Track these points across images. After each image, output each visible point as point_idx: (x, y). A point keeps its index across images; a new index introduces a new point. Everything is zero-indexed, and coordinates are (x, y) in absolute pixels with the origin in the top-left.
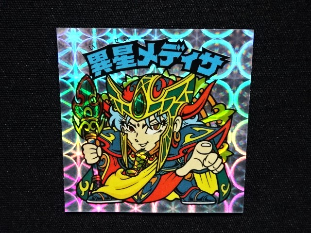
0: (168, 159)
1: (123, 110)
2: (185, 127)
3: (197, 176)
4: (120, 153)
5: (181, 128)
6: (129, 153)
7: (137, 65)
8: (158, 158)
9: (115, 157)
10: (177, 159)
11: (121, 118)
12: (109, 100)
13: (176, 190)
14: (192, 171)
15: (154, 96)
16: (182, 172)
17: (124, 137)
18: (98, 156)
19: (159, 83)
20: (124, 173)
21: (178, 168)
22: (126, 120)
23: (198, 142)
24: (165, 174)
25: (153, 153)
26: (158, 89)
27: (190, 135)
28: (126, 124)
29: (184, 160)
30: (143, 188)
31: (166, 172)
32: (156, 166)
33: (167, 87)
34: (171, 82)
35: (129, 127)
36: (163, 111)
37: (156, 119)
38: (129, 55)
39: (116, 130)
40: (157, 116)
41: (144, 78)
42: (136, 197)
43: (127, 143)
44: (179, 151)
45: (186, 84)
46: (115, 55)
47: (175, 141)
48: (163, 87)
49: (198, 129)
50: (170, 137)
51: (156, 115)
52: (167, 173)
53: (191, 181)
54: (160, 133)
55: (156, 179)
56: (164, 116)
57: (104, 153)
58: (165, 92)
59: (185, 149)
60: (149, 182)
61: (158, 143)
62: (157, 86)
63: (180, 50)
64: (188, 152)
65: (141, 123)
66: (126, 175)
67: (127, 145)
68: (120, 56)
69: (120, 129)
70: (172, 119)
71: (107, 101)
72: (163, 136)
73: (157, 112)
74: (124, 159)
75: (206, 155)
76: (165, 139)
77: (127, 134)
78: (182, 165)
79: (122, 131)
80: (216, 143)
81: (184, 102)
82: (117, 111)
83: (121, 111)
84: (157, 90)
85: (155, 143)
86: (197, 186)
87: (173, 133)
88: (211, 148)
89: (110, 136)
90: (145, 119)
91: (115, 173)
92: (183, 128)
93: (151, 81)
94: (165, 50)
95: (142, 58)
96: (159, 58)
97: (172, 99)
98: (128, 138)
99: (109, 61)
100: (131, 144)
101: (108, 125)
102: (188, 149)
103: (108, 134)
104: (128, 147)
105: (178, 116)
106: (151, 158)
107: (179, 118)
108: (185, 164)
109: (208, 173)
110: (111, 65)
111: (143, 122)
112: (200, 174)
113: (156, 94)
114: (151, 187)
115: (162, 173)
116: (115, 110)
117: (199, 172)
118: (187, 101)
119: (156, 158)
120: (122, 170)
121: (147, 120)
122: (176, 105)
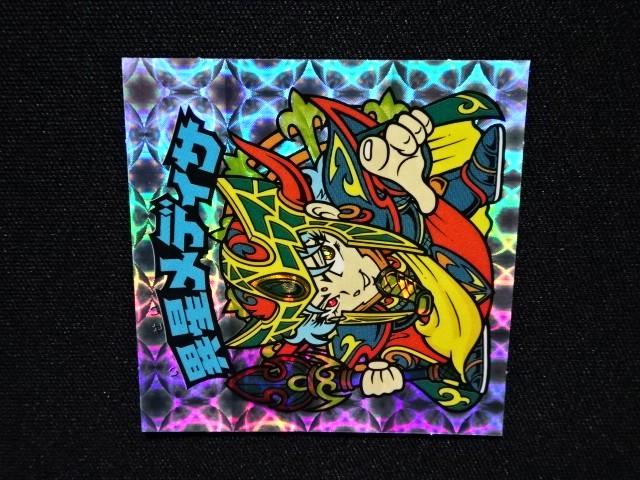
0: (398, 230)
1: (294, 319)
2: (328, 196)
3: (437, 169)
4: (383, 327)
5: (332, 204)
6: (383, 310)
7: (203, 291)
8: (395, 251)
9: (390, 336)
10: (399, 212)
11: (311, 322)
12: (275, 344)
13: (467, 214)
14: (426, 178)
15: (265, 258)
16: (426, 201)
17: (350, 317)
18: (388, 368)
19: (238, 249)
20: (425, 319)
21: (419, 210)
22: (314, 313)
23: (362, 168)
24: (430, 236)
25: (384, 262)
26: (250, 250)
27: (346, 184)
28: (321, 314)
29: (400, 197)
30: (459, 282)
31: (427, 236)
32: (411, 256)
33: (245, 233)
34: (236, 225)
35: (328, 308)
36: (295, 241)
37: (312, 255)
38: (185, 306)
39: (335, 333)
40: (306, 252)
41: (228, 278)
42: (478, 297)
43: (361, 312)
44: (381, 208)
45: (238, 195)
46: (186, 332)
47: (358, 217)
48: (245, 241)
49: (333, 169)
50: (351, 227)
51: (303, 255)
52: (429, 234)
53: (448, 181)
54: (342, 246)
55: (440, 256)
56: (305, 238)
57: (382, 357)
58: (256, 236)
59: (377, 194)
60: (446, 270)
61: (363, 251)
62: (244, 252)
63: (172, 208)
64: (384, 189)
65: (320, 284)
66: (429, 316)
67: (366, 312)
68: (189, 323)
69: (333, 325)
70: (311, 223)
71: (277, 348)
72: (348, 241)
73: (298, 252)
74: (394, 318)
75: (391, 149)
76: (354, 237)
77: (343, 312)
78: (412, 200)
79: (337, 322)
80: (364, 129)
81: (276, 197)
82: (296, 330)
83: (296, 322)
84: (252, 252)
85: (363, 256)
86: (461, 168)
87: (341, 220)
88: (374, 139)
89: (347, 345)
90: (312, 277)
91: (423, 337)
92: (330, 199)
93: (236, 265)
94: (172, 239)
95: (190, 282)
96: (188, 249)
97: (271, 222)
98: (350, 309)
99: (198, 343)
100: (363, 303)
101: (324, 348)
102: (376, 188)
103: (341, 348)
104: (370, 310)
105: (305, 211)
106: (395, 265)
107: (309, 208)
108: (408, 194)
109: (432, 145)
110: (206, 339)
111: (318, 280)
112: (432, 162)
113: (260, 254)
114: (457, 266)
115: (428, 243)
116: (293, 333)
117: (428, 165)
118: (273, 192)
119: (394, 255)
120: (418, 324)
121: (314, 272)
122: (283, 215)
